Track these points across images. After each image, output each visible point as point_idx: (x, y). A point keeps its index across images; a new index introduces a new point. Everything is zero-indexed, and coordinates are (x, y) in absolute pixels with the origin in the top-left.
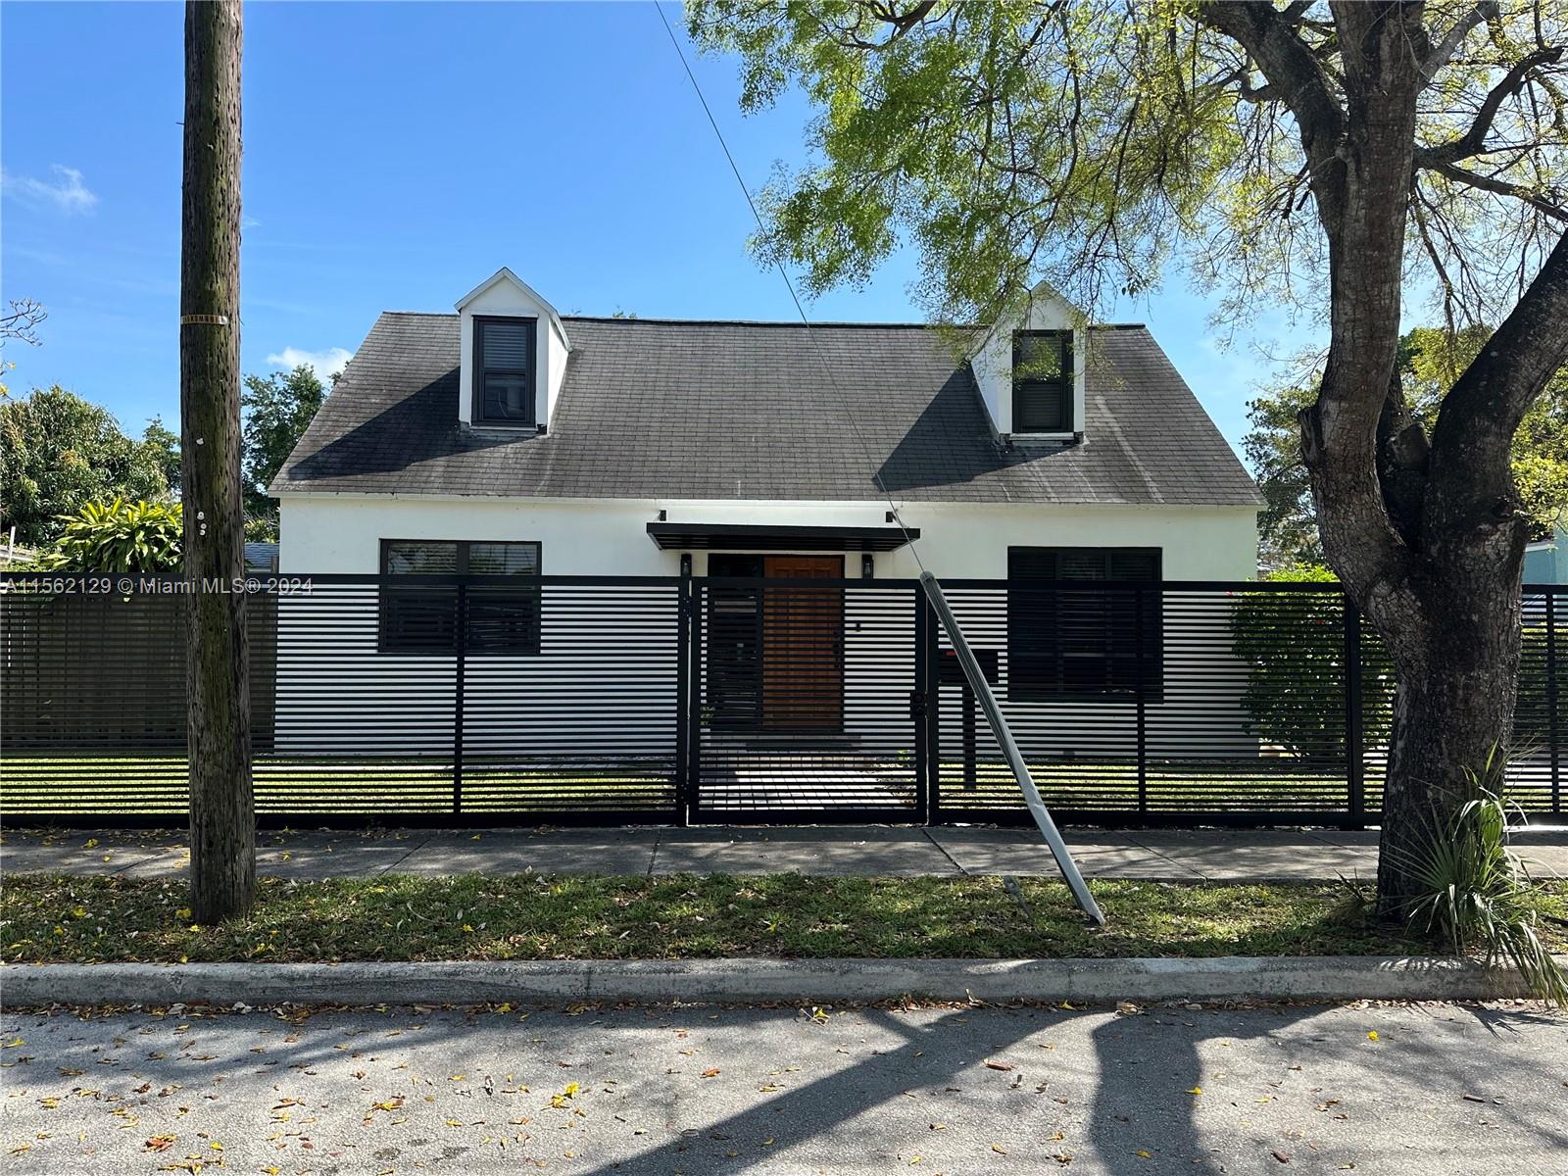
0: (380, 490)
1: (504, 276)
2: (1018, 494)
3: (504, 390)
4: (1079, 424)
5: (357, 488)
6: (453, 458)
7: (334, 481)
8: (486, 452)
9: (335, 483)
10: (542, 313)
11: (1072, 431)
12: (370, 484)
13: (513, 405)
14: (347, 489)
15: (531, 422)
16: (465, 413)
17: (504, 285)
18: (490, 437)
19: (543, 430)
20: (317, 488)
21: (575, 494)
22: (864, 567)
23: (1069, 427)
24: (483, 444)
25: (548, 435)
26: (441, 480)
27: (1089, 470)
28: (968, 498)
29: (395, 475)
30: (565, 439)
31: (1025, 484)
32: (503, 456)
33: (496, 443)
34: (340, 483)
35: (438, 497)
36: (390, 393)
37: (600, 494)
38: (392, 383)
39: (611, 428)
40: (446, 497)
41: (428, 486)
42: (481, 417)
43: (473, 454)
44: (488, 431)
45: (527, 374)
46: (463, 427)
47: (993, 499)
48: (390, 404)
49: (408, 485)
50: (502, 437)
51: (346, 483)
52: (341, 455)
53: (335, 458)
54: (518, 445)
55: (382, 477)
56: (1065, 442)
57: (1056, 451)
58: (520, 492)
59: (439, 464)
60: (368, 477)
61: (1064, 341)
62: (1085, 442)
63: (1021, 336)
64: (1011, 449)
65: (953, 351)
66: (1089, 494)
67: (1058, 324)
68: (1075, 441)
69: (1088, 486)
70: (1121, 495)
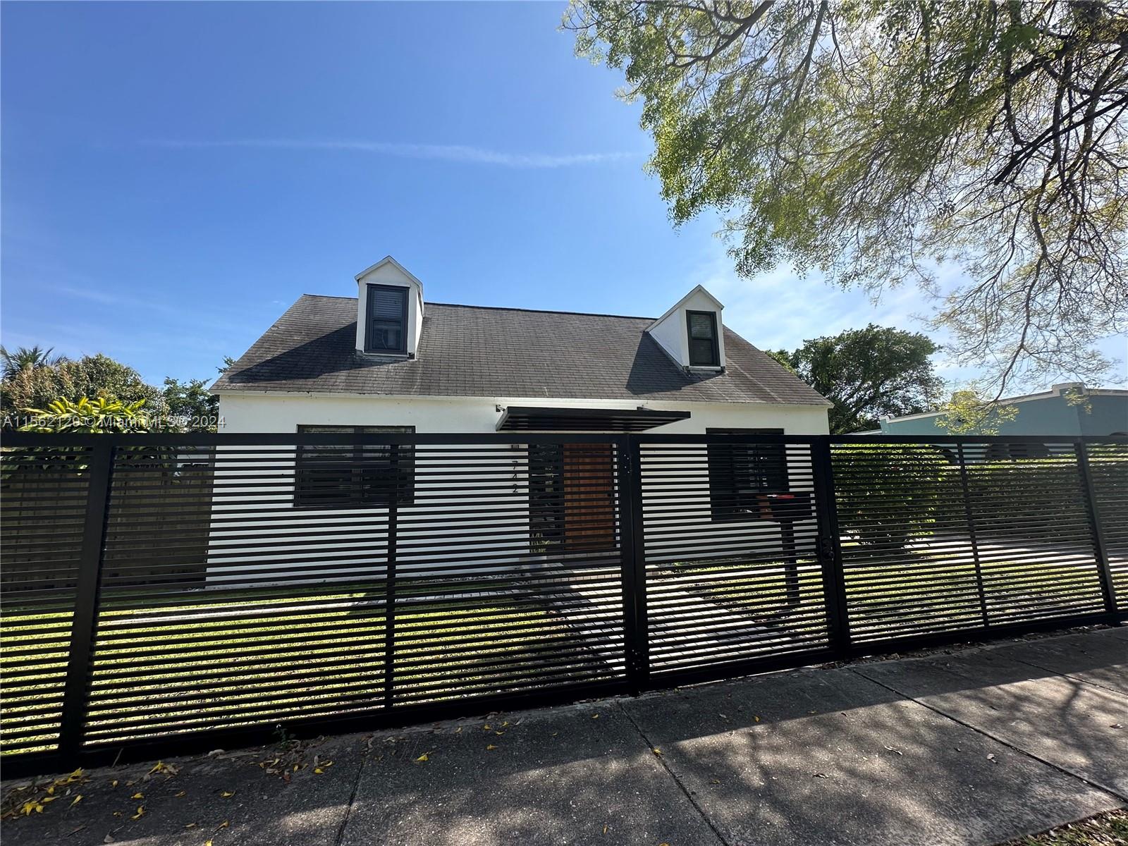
0: (299, 390)
1: (388, 261)
2: (708, 397)
3: (386, 331)
4: (723, 363)
5: (281, 389)
6: (352, 371)
7: (263, 384)
8: (375, 368)
9: (264, 385)
10: (413, 285)
11: (720, 366)
12: (291, 386)
13: (392, 341)
14: (274, 389)
15: (405, 351)
16: (360, 344)
17: (389, 266)
18: (376, 359)
19: (412, 356)
20: (249, 389)
21: (439, 394)
23: (718, 364)
24: (371, 364)
25: (416, 360)
26: (344, 384)
27: (736, 386)
29: (310, 382)
30: (426, 362)
32: (385, 370)
33: (382, 364)
34: (268, 385)
35: (343, 395)
36: (307, 335)
37: (456, 393)
38: (309, 330)
39: (456, 357)
40: (348, 395)
41: (335, 387)
42: (371, 348)
43: (366, 369)
44: (375, 356)
45: (401, 323)
46: (358, 353)
48: (307, 340)
49: (320, 387)
50: (384, 360)
51: (272, 385)
52: (270, 368)
53: (265, 370)
54: (396, 365)
55: (301, 382)
56: (716, 372)
57: (714, 376)
58: (401, 392)
59: (343, 375)
60: (289, 382)
61: (712, 317)
62: (727, 372)
63: (690, 314)
64: (691, 374)
65: (637, 328)
66: (745, 398)
67: (708, 308)
68: (721, 372)
69: (742, 394)
70: (761, 398)
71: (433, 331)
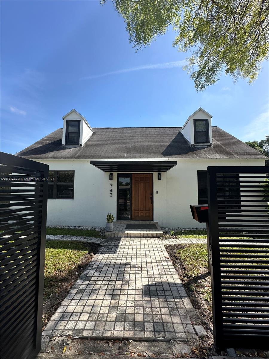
1: (73, 111)
2: (200, 156)
4: (211, 142)
8: (66, 150)
10: (82, 119)
11: (209, 143)
13: (75, 140)
15: (78, 144)
16: (63, 142)
17: (74, 113)
18: (68, 147)
19: (81, 145)
22: (159, 176)
23: (208, 142)
27: (216, 151)
28: (186, 157)
30: (86, 147)
31: (201, 154)
32: (70, 151)
39: (97, 145)
42: (67, 143)
44: (68, 146)
45: (78, 133)
46: (62, 145)
47: (193, 158)
50: (71, 147)
54: (74, 148)
55: (38, 155)
56: (207, 146)
57: (206, 148)
61: (206, 122)
62: (213, 146)
63: (195, 121)
64: (195, 147)
65: (177, 131)
66: (219, 156)
67: (204, 117)
68: (210, 146)
69: (217, 155)
70: (227, 156)
71: (95, 137)
